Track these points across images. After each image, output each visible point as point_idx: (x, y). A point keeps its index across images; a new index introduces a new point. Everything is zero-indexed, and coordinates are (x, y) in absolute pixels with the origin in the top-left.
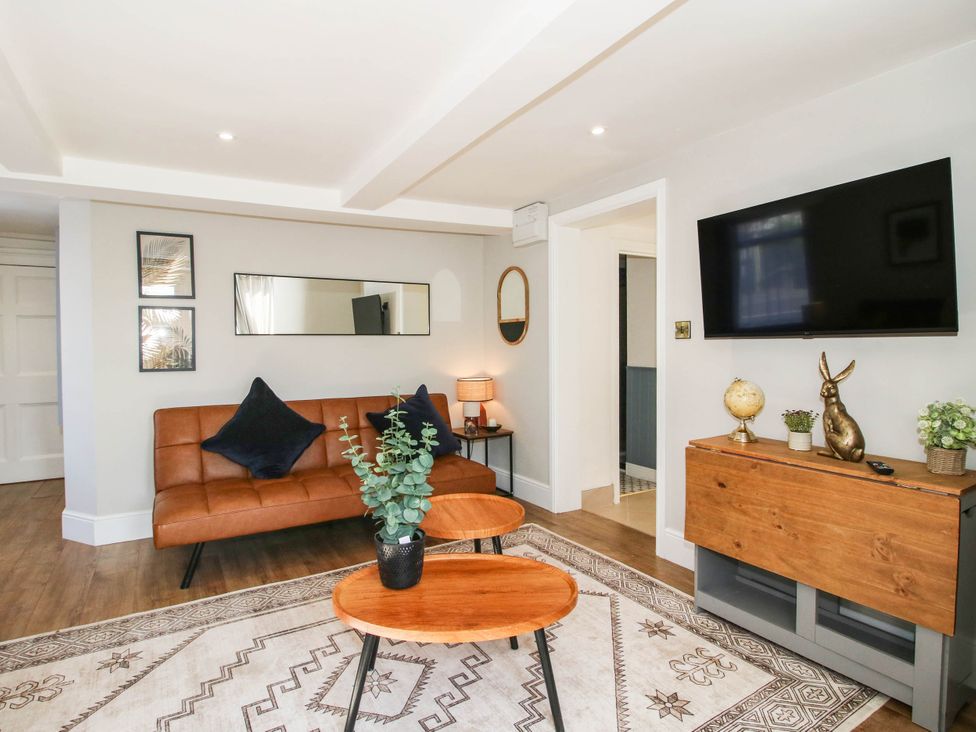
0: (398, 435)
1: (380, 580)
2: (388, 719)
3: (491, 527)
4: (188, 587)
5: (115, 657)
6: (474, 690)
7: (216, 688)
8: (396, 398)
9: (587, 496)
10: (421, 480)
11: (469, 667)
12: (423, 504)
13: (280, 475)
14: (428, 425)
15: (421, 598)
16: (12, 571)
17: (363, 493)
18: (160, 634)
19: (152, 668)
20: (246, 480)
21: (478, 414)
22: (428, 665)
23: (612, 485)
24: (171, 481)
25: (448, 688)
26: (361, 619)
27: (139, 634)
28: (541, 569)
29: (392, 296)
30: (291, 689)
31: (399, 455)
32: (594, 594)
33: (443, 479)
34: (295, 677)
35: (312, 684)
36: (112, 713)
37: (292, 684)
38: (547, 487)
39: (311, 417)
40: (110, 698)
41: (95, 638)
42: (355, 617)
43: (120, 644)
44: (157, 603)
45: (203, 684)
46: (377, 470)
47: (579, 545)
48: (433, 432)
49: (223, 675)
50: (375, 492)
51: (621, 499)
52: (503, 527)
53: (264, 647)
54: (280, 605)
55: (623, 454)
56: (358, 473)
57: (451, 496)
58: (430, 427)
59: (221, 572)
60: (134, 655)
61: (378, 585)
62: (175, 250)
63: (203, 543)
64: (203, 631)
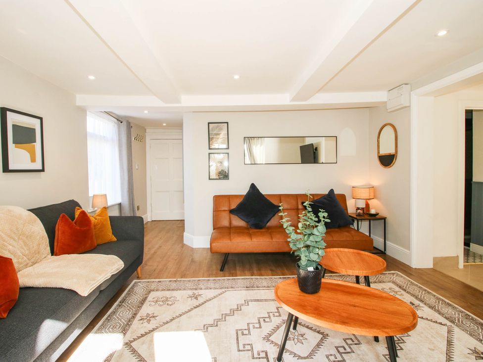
0: (308, 215)
1: (298, 286)
2: (300, 357)
3: (363, 270)
4: (223, 271)
5: (194, 294)
6: (348, 357)
7: (227, 317)
8: (308, 196)
9: (436, 261)
10: (319, 239)
11: (347, 344)
12: (321, 252)
13: (261, 228)
14: (322, 210)
15: (318, 300)
16: (167, 253)
17: (289, 242)
18: (210, 289)
19: (205, 302)
20: (247, 229)
21: (364, 206)
22: (325, 336)
23: (458, 256)
24: (218, 226)
25: (334, 352)
26: (286, 304)
27: (203, 287)
28: (395, 300)
29: (319, 144)
30: (257, 328)
31: (309, 225)
32: (436, 322)
33: (341, 240)
34: (259, 323)
35: (267, 328)
36: (189, 317)
37: (257, 325)
38: (408, 251)
39: (275, 202)
40: (190, 311)
41: (189, 285)
42: (283, 302)
43: (196, 289)
44: (211, 276)
45: (222, 314)
46: (298, 231)
47: (428, 290)
48: (326, 215)
49: (231, 313)
50: (296, 242)
51: (464, 265)
52: (370, 271)
53: (248, 305)
54: (258, 287)
55: (467, 237)
56: (288, 232)
57: (342, 249)
58: (323, 212)
59: (236, 268)
60: (200, 295)
61: (297, 289)
62: (221, 129)
63: (229, 253)
64: (226, 291)
